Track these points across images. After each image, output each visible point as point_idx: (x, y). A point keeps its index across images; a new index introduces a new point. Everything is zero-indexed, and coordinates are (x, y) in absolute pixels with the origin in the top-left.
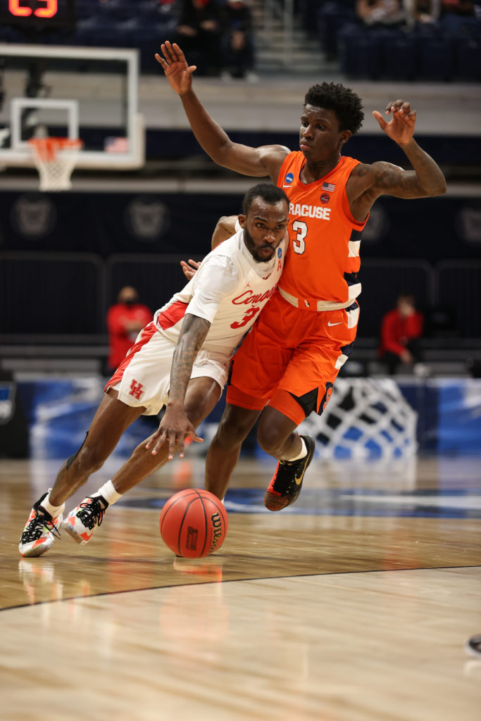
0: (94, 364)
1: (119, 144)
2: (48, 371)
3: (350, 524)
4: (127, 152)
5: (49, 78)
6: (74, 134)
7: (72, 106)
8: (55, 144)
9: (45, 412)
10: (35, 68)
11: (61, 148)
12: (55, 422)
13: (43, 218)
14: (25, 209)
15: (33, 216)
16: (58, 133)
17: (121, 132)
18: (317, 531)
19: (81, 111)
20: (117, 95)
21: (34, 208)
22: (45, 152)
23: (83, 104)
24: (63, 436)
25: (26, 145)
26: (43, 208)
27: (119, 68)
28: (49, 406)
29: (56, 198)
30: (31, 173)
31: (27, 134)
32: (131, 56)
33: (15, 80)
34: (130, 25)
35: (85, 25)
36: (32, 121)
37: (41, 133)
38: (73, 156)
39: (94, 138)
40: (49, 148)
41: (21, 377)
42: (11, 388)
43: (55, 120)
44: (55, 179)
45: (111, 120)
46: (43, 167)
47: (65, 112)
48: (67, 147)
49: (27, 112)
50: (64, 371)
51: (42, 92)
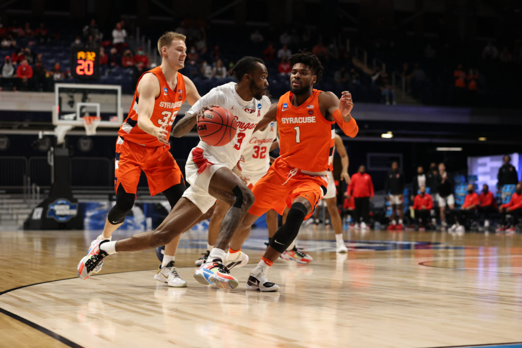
0: (107, 196)
1: (115, 118)
2: (90, 199)
3: (197, 251)
4: (117, 121)
5: (90, 96)
6: (98, 115)
7: (98, 105)
8: (92, 118)
9: (89, 214)
10: (85, 92)
11: (94, 120)
12: (92, 217)
13: (89, 145)
14: (82, 141)
15: (85, 144)
16: (93, 115)
17: (115, 114)
18: (186, 254)
19: (101, 107)
20: (114, 101)
21: (85, 141)
22: (88, 121)
23: (102, 105)
24: (96, 222)
25: (82, 119)
26: (88, 141)
27: (115, 92)
28: (90, 212)
29: (92, 138)
30: (82, 129)
31: (82, 115)
32: (119, 88)
33: (78, 97)
34: (120, 78)
35: (103, 78)
36: (84, 110)
37: (87, 115)
38: (98, 122)
39: (105, 116)
40: (90, 120)
41: (80, 201)
42: (77, 205)
43: (92, 110)
44: (91, 131)
45: (112, 110)
46: (87, 127)
47: (95, 107)
48: (96, 119)
49: (82, 107)
50: (96, 199)
51: (87, 100)
